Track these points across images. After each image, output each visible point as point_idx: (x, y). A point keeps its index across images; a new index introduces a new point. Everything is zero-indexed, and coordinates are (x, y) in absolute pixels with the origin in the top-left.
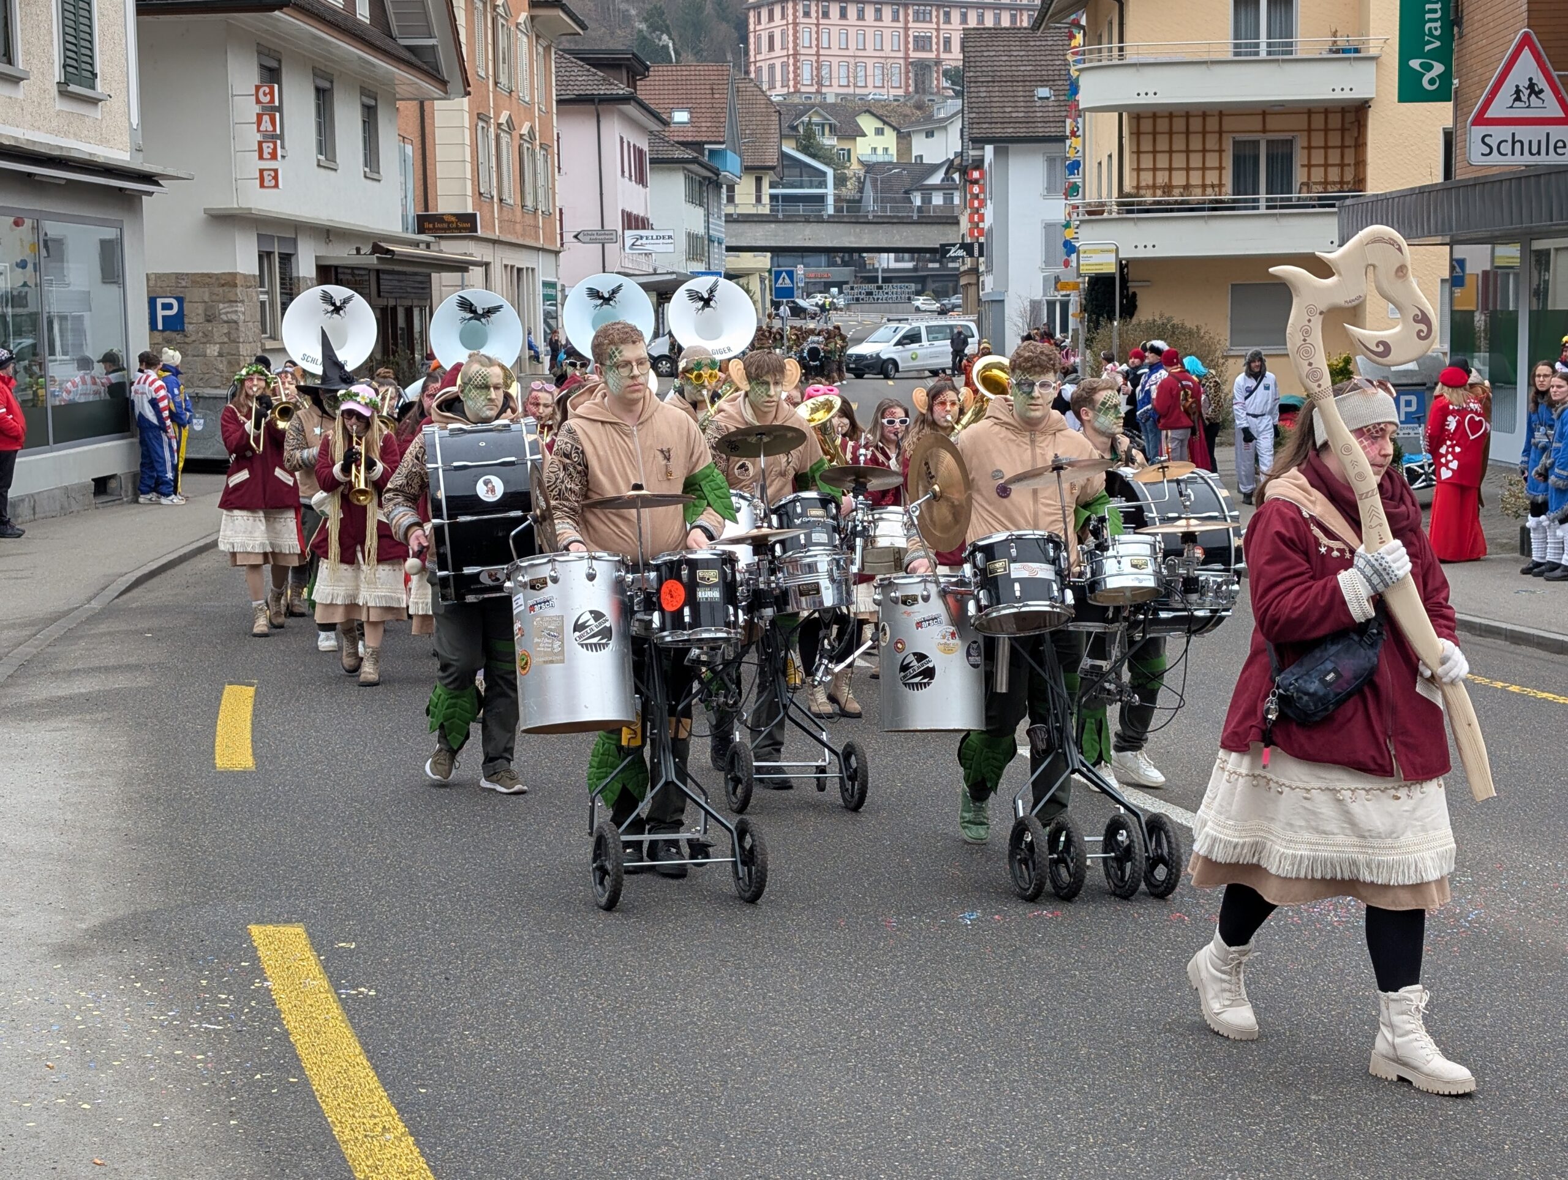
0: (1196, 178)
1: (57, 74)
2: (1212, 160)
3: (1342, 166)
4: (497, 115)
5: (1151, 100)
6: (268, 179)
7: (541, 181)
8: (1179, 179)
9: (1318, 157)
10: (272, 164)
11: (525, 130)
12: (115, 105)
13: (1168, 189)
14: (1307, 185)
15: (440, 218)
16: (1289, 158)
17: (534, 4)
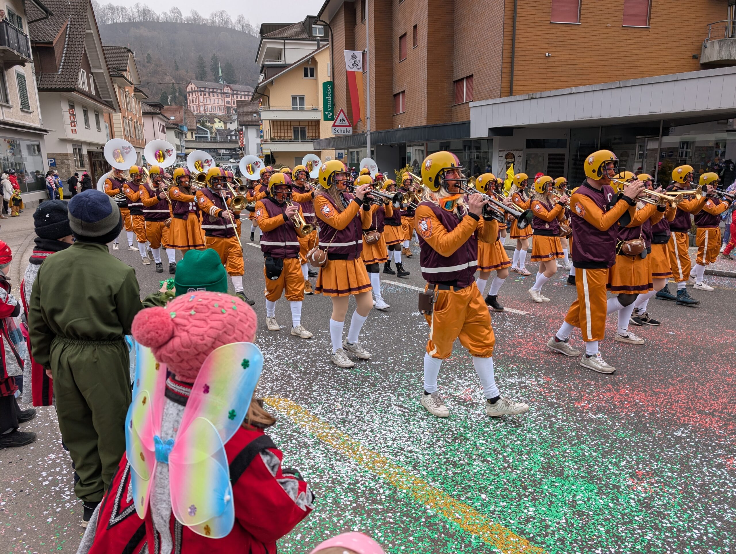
0: (286, 135)
1: (20, 106)
2: (289, 131)
3: (315, 133)
4: (128, 117)
5: (276, 118)
6: (74, 131)
7: (140, 132)
8: (283, 135)
9: (310, 131)
10: (74, 128)
11: (135, 121)
12: (35, 113)
13: (280, 137)
14: (309, 137)
16: (305, 131)
17: (135, 91)
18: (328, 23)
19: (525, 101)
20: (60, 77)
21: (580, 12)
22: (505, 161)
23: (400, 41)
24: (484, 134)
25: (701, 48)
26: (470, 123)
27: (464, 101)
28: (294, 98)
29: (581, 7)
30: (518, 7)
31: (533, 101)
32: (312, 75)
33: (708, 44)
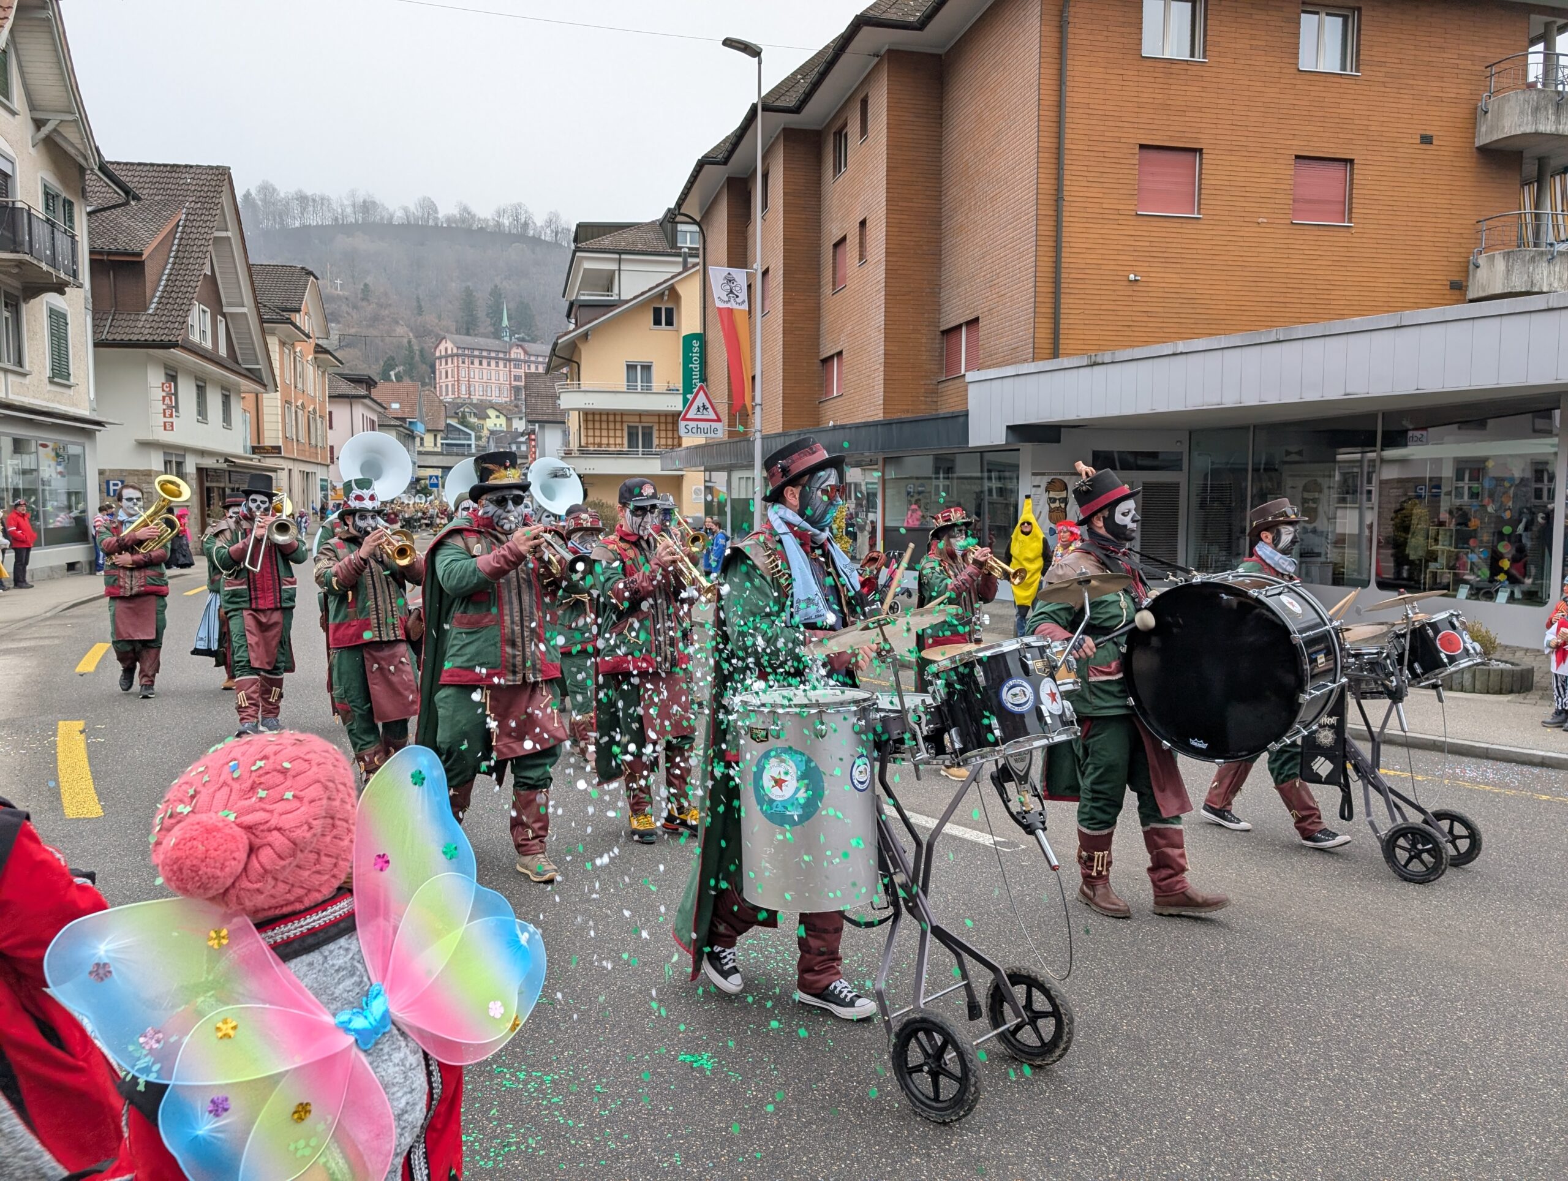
0: (612, 441)
1: (48, 373)
2: (619, 433)
3: (673, 438)
4: (296, 401)
5: (591, 407)
6: (168, 427)
7: (319, 432)
8: (604, 441)
9: (663, 434)
10: (170, 420)
11: (311, 409)
12: (82, 388)
13: (600, 445)
14: (658, 446)
15: (263, 448)
16: (651, 435)
17: (316, 352)
18: (698, 219)
19: (1082, 370)
20: (151, 319)
21: (1200, 194)
22: (1045, 496)
23: (834, 253)
24: (999, 438)
25: (1468, 268)
26: (967, 415)
27: (963, 372)
28: (631, 367)
29: (1200, 185)
30: (1066, 182)
31: (1096, 368)
32: (670, 322)
33: (1482, 260)
